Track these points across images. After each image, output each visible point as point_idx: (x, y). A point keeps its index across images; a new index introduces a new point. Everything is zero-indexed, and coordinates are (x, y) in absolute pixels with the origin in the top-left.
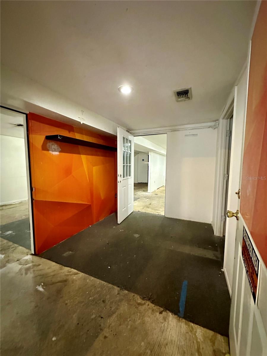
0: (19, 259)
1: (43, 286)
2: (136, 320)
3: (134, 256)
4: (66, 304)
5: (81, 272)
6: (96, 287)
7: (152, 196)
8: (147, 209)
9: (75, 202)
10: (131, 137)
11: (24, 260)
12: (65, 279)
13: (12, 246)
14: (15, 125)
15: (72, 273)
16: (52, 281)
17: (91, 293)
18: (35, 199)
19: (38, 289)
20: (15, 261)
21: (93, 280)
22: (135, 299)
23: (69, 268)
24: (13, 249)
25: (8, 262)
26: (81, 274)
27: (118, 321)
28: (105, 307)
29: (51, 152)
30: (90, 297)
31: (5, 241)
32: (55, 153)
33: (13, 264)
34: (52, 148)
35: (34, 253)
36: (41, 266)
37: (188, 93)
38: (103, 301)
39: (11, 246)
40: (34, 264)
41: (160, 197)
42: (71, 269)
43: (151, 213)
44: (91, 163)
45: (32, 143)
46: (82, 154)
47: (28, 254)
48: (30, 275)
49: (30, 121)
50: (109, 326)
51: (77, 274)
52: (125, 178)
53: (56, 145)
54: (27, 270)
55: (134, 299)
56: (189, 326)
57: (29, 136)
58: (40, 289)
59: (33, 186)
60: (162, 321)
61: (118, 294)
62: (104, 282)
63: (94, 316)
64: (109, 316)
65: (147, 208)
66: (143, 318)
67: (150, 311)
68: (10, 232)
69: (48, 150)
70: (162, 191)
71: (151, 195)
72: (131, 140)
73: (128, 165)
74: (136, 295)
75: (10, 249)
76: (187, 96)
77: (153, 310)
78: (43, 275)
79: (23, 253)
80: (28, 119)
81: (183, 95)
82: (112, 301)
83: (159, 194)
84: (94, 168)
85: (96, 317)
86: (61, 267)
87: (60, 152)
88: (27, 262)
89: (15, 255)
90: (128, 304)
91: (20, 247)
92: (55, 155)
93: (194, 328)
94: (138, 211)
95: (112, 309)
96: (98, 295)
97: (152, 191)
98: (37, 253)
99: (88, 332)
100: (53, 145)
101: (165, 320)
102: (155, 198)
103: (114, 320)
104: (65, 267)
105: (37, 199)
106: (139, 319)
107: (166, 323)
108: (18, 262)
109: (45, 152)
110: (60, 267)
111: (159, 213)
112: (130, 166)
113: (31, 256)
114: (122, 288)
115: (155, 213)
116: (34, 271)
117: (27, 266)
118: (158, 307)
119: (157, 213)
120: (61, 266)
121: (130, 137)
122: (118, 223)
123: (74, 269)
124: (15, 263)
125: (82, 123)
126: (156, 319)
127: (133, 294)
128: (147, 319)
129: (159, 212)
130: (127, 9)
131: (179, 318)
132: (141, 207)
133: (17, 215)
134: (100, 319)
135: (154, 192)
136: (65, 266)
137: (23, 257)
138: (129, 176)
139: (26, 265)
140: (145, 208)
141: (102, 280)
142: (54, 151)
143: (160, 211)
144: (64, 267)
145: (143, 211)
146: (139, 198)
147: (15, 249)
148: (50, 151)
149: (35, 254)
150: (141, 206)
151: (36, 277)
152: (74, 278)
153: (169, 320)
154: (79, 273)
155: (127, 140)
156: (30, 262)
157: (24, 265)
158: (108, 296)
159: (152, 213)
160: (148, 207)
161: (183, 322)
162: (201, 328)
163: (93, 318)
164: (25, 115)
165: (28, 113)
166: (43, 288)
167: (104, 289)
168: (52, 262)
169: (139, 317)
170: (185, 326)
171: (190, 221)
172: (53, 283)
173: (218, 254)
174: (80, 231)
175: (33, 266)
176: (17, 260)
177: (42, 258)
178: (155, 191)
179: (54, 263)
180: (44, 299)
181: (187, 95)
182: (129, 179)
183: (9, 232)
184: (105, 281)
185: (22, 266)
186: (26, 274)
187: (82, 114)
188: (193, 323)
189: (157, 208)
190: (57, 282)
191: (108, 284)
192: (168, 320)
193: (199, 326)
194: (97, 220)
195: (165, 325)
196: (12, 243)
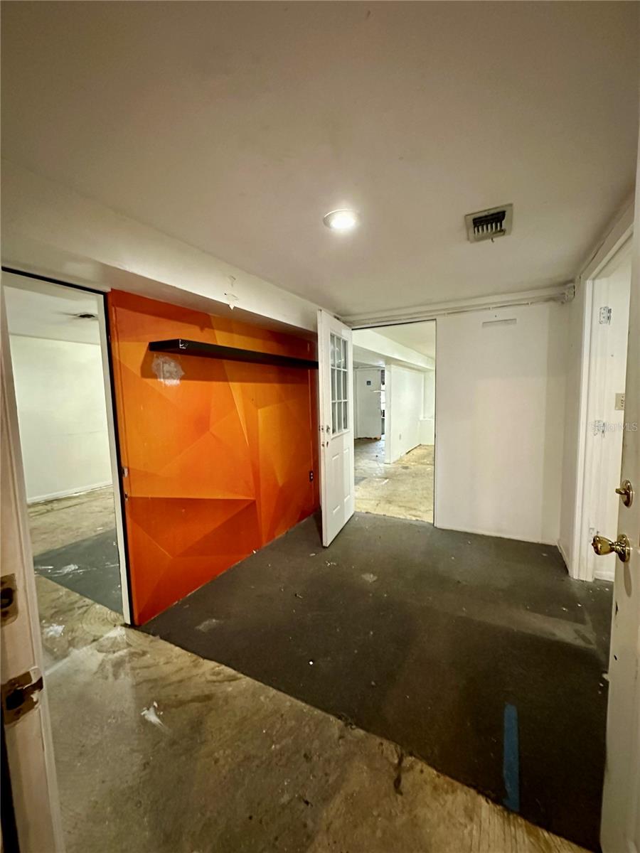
0: (96, 638)
1: (156, 710)
2: (394, 814)
3: (369, 633)
4: (216, 761)
5: (244, 674)
6: (284, 717)
7: (396, 472)
8: (387, 506)
9: (220, 497)
10: (348, 331)
11: (107, 639)
12: (207, 692)
13: (81, 603)
14: (75, 315)
15: (222, 675)
16: (176, 696)
17: (274, 733)
18: (129, 495)
19: (146, 717)
20: (89, 641)
21: (274, 696)
22: (385, 752)
23: (216, 664)
24: (81, 611)
25: (72, 643)
26: (246, 682)
27: (349, 815)
28: (311, 772)
29: (162, 380)
30: (273, 742)
31: (63, 591)
32: (170, 381)
33: (85, 648)
34: (163, 371)
35: (129, 622)
36: (149, 656)
37: (503, 218)
38: (305, 756)
39: (76, 602)
40: (132, 650)
41: (416, 475)
42: (218, 667)
43: (398, 516)
44: (253, 400)
45: (120, 362)
46: (232, 381)
47: (117, 624)
48: (126, 680)
49: (113, 309)
50: (328, 828)
51: (233, 679)
52: (337, 434)
53: (173, 364)
54: (118, 665)
55: (382, 752)
56: (537, 838)
57: (112, 345)
58: (152, 717)
59: (124, 463)
60: (462, 820)
61: (341, 737)
62: (303, 704)
63: (285, 799)
64: (326, 800)
65: (386, 503)
66: (411, 811)
67: (428, 788)
68: (72, 567)
69: (155, 376)
70: (419, 459)
71: (393, 470)
72: (346, 339)
73: (343, 401)
74: (386, 743)
75: (76, 609)
76: (501, 226)
77: (435, 788)
78: (155, 680)
79: (105, 621)
80: (110, 305)
81: (489, 226)
82: (326, 755)
83: (412, 467)
84: (259, 410)
85: (291, 800)
86: (196, 660)
87: (182, 378)
88: (115, 646)
89: (88, 627)
90: (368, 766)
91: (98, 606)
92: (171, 387)
93: (552, 845)
94: (367, 513)
95: (330, 781)
96: (292, 737)
97: (395, 460)
98: (136, 622)
99: (277, 843)
100: (165, 363)
101: (471, 819)
102: (404, 477)
103: (339, 813)
104: (206, 661)
105: (133, 495)
106: (402, 812)
107: (475, 827)
108: (95, 644)
109: (149, 381)
110: (193, 661)
111: (419, 517)
112: (345, 403)
113: (124, 628)
114: (350, 721)
115: (409, 517)
116: (133, 669)
117: (117, 655)
118: (448, 779)
119: (415, 516)
120: (195, 657)
121: (346, 333)
122: (324, 544)
123: (226, 665)
124: (89, 647)
125: (232, 307)
126: (445, 814)
127: (378, 740)
128: (421, 812)
129: (419, 513)
130: (369, 13)
131: (509, 814)
132: (373, 502)
133: (85, 524)
134: (303, 806)
135: (398, 461)
136: (204, 658)
137: (107, 632)
138: (345, 428)
139: (114, 652)
140: (382, 505)
141: (297, 698)
142: (168, 378)
143: (420, 511)
144: (201, 660)
145: (380, 511)
146: (364, 478)
147: (85, 612)
148: (160, 378)
149: (132, 626)
150: (372, 500)
151: (138, 684)
152: (230, 689)
153: (482, 819)
154: (240, 678)
155: (339, 339)
156: (122, 646)
157: (108, 652)
158: (316, 743)
159: (401, 517)
160: (390, 502)
161: (521, 826)
162: (571, 846)
163: (284, 804)
164: (102, 296)
165: (108, 289)
166: (159, 717)
167: (304, 723)
168: (173, 646)
169: (401, 804)
170: (526, 839)
171: (500, 538)
172: (181, 703)
173: (588, 631)
174: (232, 566)
175: (129, 655)
176: (92, 639)
177: (149, 634)
178: (401, 459)
179: (177, 649)
180: (163, 744)
181: (499, 224)
182: (344, 436)
183: (69, 566)
184: (306, 702)
185: (104, 654)
186: (116, 676)
187: (232, 285)
188: (548, 830)
189: (412, 505)
190: (190, 698)
191: (312, 708)
192: (479, 817)
193: (566, 842)
194: (271, 536)
195: (471, 831)
196: (78, 595)
